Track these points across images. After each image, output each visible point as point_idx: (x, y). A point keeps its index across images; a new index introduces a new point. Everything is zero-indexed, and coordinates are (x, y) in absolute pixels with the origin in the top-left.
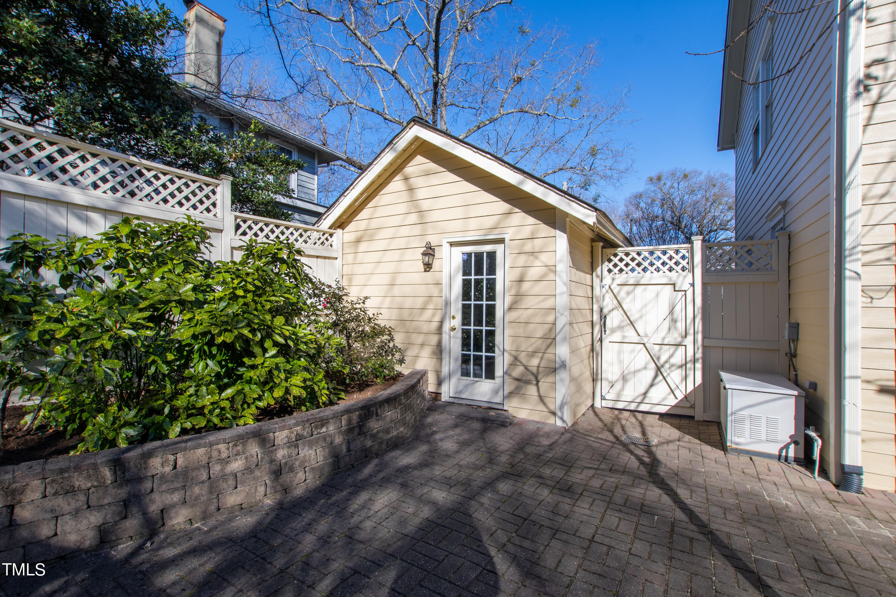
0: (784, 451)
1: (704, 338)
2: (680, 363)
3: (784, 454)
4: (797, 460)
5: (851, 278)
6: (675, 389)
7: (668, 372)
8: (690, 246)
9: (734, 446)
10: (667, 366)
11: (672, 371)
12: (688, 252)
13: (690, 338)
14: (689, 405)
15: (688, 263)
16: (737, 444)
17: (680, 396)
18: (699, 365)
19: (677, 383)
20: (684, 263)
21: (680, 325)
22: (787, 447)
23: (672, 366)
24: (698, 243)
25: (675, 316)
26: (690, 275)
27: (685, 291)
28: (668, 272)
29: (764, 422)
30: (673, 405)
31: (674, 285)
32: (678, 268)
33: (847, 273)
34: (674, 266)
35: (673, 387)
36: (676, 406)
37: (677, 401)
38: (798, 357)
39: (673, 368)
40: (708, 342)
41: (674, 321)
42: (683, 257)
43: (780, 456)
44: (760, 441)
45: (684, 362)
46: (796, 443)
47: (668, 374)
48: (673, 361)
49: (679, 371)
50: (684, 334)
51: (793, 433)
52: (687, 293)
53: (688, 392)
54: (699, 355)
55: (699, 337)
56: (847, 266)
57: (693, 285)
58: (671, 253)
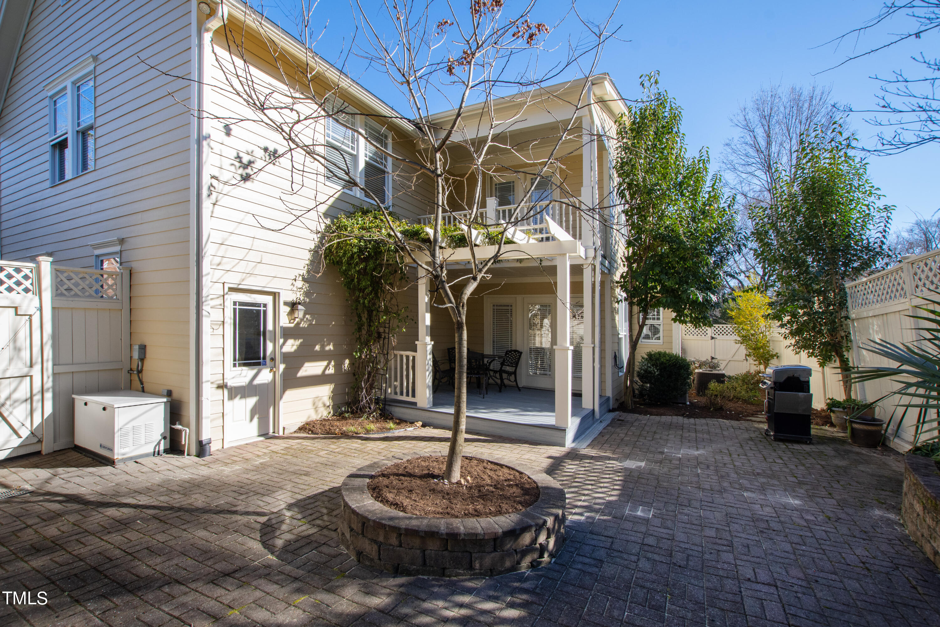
0: (157, 447)
1: (54, 365)
2: (24, 398)
3: (157, 450)
4: (166, 451)
5: (206, 316)
6: (20, 428)
7: (11, 409)
8: (34, 265)
9: (120, 457)
10: (8, 403)
11: (14, 408)
12: (31, 272)
13: (38, 367)
14: (36, 440)
15: (32, 284)
16: (124, 454)
17: (25, 433)
18: (49, 396)
19: (21, 420)
20: (27, 284)
21: (26, 354)
22: (159, 443)
23: (15, 401)
24: (46, 264)
25: (19, 344)
26: (37, 298)
27: (31, 316)
28: (6, 293)
29: (143, 430)
30: (16, 445)
31: (16, 308)
32: (20, 289)
33: (204, 313)
34: (14, 286)
35: (16, 426)
36: (20, 446)
37: (20, 440)
38: (144, 372)
39: (16, 404)
40: (59, 369)
41: (18, 350)
42: (26, 277)
43: (154, 452)
44: (141, 446)
45: (29, 395)
46: (165, 438)
47: (11, 413)
48: (15, 396)
49: (24, 405)
50: (28, 363)
51: (163, 431)
52: (34, 318)
53: (35, 426)
54: (49, 384)
55: (49, 365)
56: (204, 308)
57: (41, 309)
58: (11, 271)
